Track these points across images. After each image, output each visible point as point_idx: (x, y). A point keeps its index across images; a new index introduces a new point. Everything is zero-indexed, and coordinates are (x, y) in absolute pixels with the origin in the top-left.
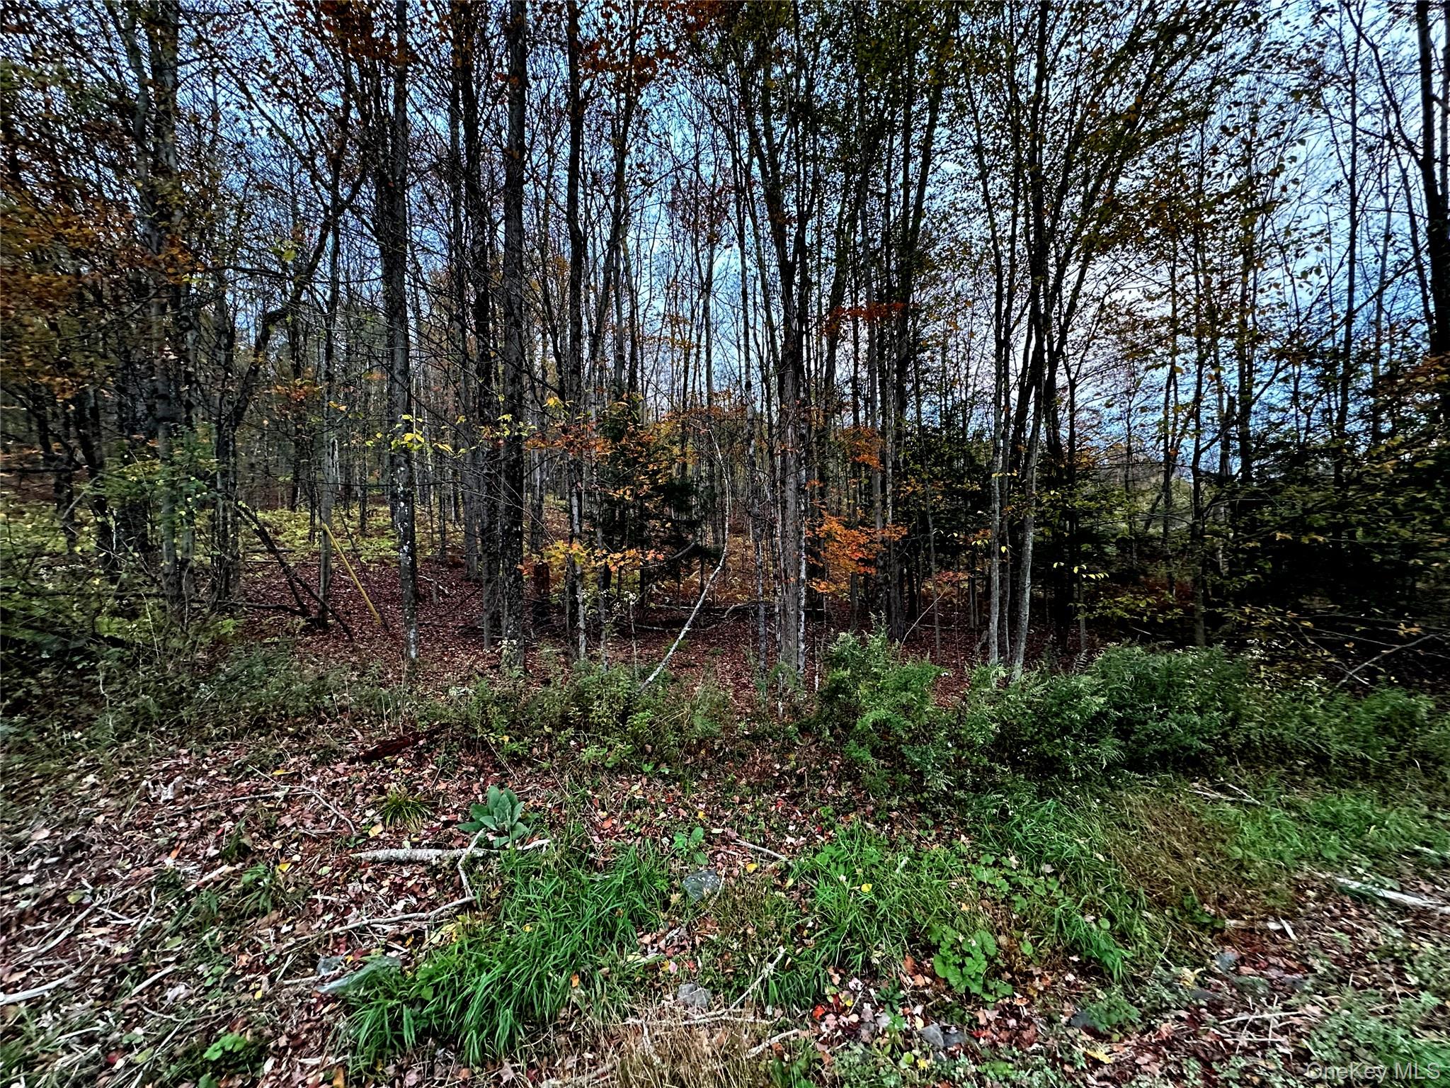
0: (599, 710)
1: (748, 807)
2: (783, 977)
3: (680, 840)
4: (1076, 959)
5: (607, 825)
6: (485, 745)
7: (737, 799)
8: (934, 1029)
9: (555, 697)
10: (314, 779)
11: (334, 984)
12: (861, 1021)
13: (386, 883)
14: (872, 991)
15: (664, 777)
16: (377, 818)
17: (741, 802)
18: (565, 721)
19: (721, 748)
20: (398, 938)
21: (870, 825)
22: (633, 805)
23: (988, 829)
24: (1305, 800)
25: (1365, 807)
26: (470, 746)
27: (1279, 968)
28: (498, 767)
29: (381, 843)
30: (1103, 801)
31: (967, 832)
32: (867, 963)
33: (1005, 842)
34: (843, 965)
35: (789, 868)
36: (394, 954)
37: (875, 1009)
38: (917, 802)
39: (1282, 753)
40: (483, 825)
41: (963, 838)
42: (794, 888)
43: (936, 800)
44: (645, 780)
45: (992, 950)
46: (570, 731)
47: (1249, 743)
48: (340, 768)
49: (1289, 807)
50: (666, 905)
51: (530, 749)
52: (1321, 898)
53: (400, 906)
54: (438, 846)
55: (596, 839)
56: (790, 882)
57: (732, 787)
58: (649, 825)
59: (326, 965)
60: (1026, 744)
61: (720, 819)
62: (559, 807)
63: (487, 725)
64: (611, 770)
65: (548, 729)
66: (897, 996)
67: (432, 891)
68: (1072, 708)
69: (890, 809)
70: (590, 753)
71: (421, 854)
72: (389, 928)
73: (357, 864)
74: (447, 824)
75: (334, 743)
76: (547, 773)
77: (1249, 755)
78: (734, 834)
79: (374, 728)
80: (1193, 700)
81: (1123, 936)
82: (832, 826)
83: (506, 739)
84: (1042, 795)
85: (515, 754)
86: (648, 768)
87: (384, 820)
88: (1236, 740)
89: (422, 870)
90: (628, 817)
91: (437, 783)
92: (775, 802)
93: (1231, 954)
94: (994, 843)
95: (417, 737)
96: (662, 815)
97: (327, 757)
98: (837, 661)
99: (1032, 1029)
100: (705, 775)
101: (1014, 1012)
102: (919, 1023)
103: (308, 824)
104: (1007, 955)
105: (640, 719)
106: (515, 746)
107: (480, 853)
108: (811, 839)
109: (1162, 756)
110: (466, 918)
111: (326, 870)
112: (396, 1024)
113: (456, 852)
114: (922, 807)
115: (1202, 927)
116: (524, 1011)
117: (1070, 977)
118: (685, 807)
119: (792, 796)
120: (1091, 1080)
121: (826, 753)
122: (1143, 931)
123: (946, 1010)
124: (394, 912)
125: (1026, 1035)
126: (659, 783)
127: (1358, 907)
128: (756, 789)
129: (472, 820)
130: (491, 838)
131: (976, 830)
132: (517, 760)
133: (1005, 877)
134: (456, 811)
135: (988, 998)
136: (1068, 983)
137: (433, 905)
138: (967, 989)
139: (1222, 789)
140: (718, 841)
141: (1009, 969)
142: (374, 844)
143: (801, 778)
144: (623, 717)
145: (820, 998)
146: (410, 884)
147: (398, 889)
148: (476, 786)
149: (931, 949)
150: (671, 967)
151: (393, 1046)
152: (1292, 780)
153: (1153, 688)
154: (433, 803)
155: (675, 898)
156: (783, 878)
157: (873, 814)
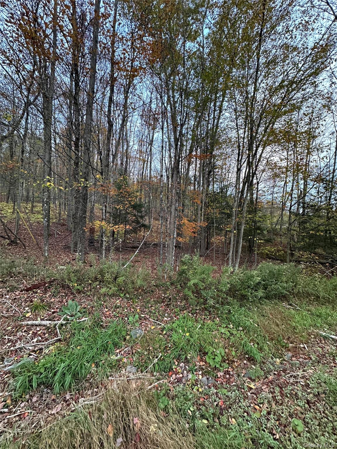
0: (107, 276)
1: (153, 308)
2: (160, 363)
3: (131, 319)
4: (247, 356)
5: (108, 313)
6: (69, 287)
7: (150, 305)
8: (205, 378)
9: (93, 271)
10: (8, 297)
11: (9, 367)
12: (183, 377)
13: (31, 332)
14: (187, 367)
15: (127, 298)
16: (29, 311)
17: (151, 307)
18: (96, 279)
19: (146, 289)
20: (33, 351)
21: (190, 314)
22: (117, 307)
23: (225, 316)
24: (313, 309)
25: (328, 312)
26: (63, 287)
27: (302, 358)
28: (72, 294)
29: (30, 319)
30: (258, 308)
31: (219, 317)
32: (186, 358)
33: (229, 320)
34: (178, 359)
35: (164, 328)
36: (32, 357)
37: (188, 372)
38: (205, 307)
39: (309, 295)
40: (66, 313)
41: (217, 319)
42: (166, 334)
43: (210, 307)
44: (121, 299)
45: (223, 354)
46: (98, 283)
47: (299, 292)
48: (17, 293)
49: (308, 311)
50: (125, 339)
51: (84, 288)
52: (315, 338)
53: (35, 340)
54: (50, 320)
55: (104, 318)
56: (165, 332)
57: (148, 302)
58: (121, 313)
59: (7, 361)
60: (237, 291)
61: (144, 312)
62: (93, 307)
63: (70, 280)
64: (110, 295)
65: (90, 282)
66: (194, 369)
67: (47, 335)
68: (251, 280)
69: (196, 310)
70: (103, 290)
71: (44, 323)
72: (31, 348)
73: (21, 326)
74: (54, 313)
75: (16, 285)
76: (89, 296)
77: (298, 295)
78: (148, 317)
79: (30, 279)
80: (284, 279)
81: (261, 349)
82: (178, 315)
83: (76, 285)
84: (241, 306)
85: (79, 290)
86: (122, 295)
87: (31, 311)
88: (296, 291)
89: (44, 328)
90: (115, 311)
91: (51, 299)
92: (161, 307)
93: (290, 354)
94: (226, 321)
95: (45, 283)
96: (126, 310)
97: (13, 289)
98: (184, 263)
99: (233, 378)
100: (140, 298)
101: (227, 372)
102: (200, 377)
103: (4, 312)
104: (228, 355)
105: (120, 280)
106: (79, 287)
107: (64, 322)
108: (172, 318)
109: (275, 295)
110: (58, 344)
111: (10, 328)
112: (30, 381)
113: (56, 322)
114: (206, 309)
115: (283, 347)
116: (75, 376)
117: (245, 362)
118: (133, 308)
119: (167, 305)
120: (249, 394)
121: (179, 292)
122: (266, 348)
123: (208, 373)
124: (33, 342)
125: (231, 380)
126: (125, 300)
127: (325, 340)
128: (156, 302)
129: (62, 311)
130: (68, 317)
131: (221, 316)
132: (79, 292)
133: (229, 331)
134: (57, 308)
135: (221, 368)
136: (244, 364)
137: (47, 340)
138: (215, 366)
139: (291, 305)
140: (143, 319)
141: (228, 359)
142: (28, 319)
143: (170, 299)
144: (115, 279)
145: (171, 369)
146: (39, 333)
147: (35, 334)
148: (64, 300)
149: (205, 354)
150: (125, 360)
151: (29, 389)
152: (310, 303)
153: (274, 275)
154: (49, 306)
155: (128, 337)
156: (162, 331)
157: (191, 311)
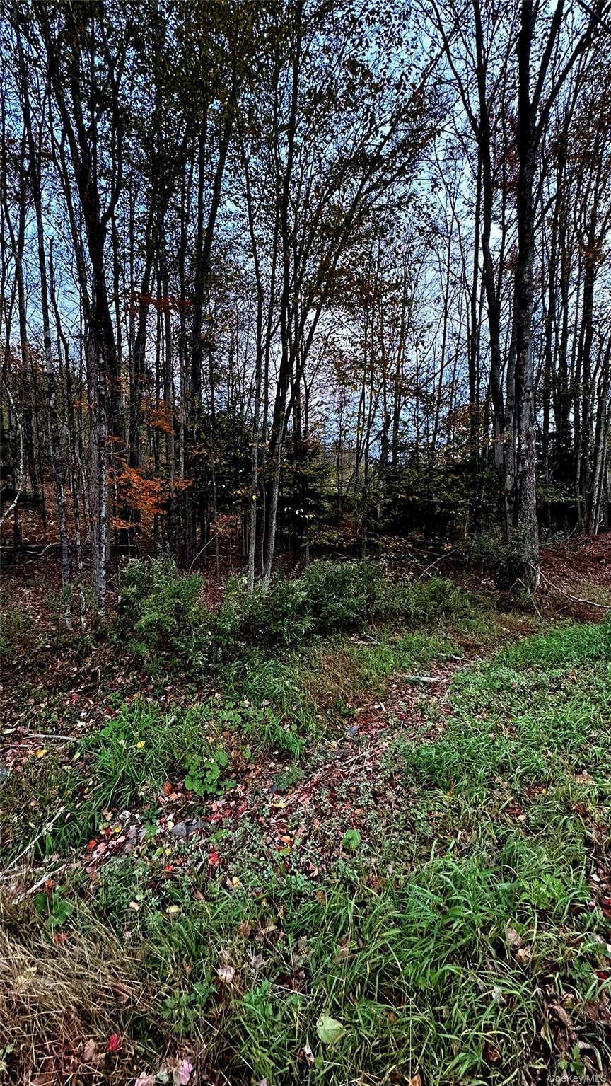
1: (43, 706)
2: (59, 830)
4: (276, 753)
7: (32, 701)
8: (181, 825)
12: (127, 839)
14: (137, 816)
17: (36, 703)
19: (19, 662)
21: (149, 700)
23: (232, 686)
24: (399, 639)
25: (421, 638)
27: (376, 727)
30: (303, 655)
31: (219, 691)
32: (135, 797)
33: (241, 690)
34: (115, 806)
35: (77, 745)
37: (139, 827)
38: (187, 677)
39: (393, 614)
41: (217, 694)
42: (80, 759)
43: (200, 673)
45: (224, 761)
47: (378, 612)
49: (393, 643)
52: (398, 687)
56: (77, 756)
57: (26, 693)
60: (262, 627)
61: (14, 720)
66: (156, 813)
68: (288, 600)
69: (166, 685)
77: (377, 618)
78: (26, 731)
80: (353, 590)
81: (303, 732)
82: (118, 706)
84: (268, 657)
88: (372, 610)
92: (69, 699)
93: (356, 726)
94: (236, 694)
98: (128, 580)
99: (245, 803)
101: (235, 796)
102: (171, 825)
104: (234, 762)
108: (101, 718)
109: (336, 624)
114: (190, 679)
115: (343, 716)
117: (272, 764)
119: (86, 691)
120: (273, 820)
121: (118, 651)
122: (313, 726)
123: (190, 810)
125: (240, 808)
127: (412, 688)
128: (51, 690)
131: (225, 688)
133: (241, 714)
135: (219, 793)
136: (270, 769)
138: (206, 792)
139: (365, 639)
140: (9, 739)
141: (235, 771)
143: (95, 675)
145: (93, 834)
149: (184, 774)
152: (396, 630)
153: (335, 585)
156: (71, 755)
157: (153, 691)
